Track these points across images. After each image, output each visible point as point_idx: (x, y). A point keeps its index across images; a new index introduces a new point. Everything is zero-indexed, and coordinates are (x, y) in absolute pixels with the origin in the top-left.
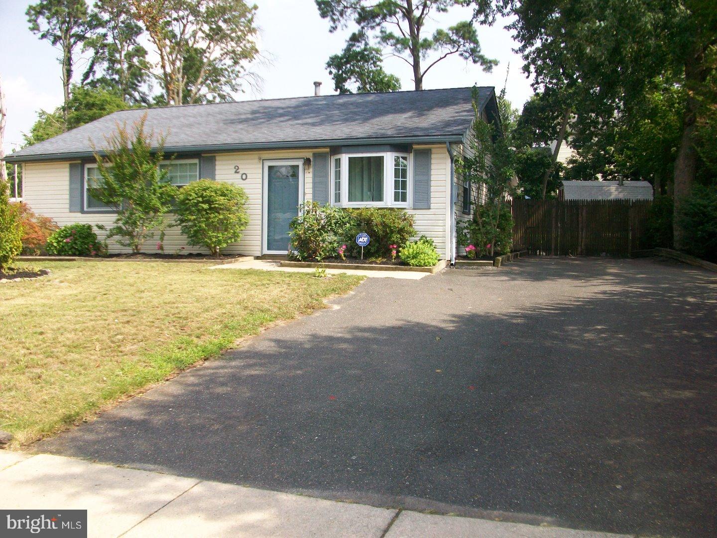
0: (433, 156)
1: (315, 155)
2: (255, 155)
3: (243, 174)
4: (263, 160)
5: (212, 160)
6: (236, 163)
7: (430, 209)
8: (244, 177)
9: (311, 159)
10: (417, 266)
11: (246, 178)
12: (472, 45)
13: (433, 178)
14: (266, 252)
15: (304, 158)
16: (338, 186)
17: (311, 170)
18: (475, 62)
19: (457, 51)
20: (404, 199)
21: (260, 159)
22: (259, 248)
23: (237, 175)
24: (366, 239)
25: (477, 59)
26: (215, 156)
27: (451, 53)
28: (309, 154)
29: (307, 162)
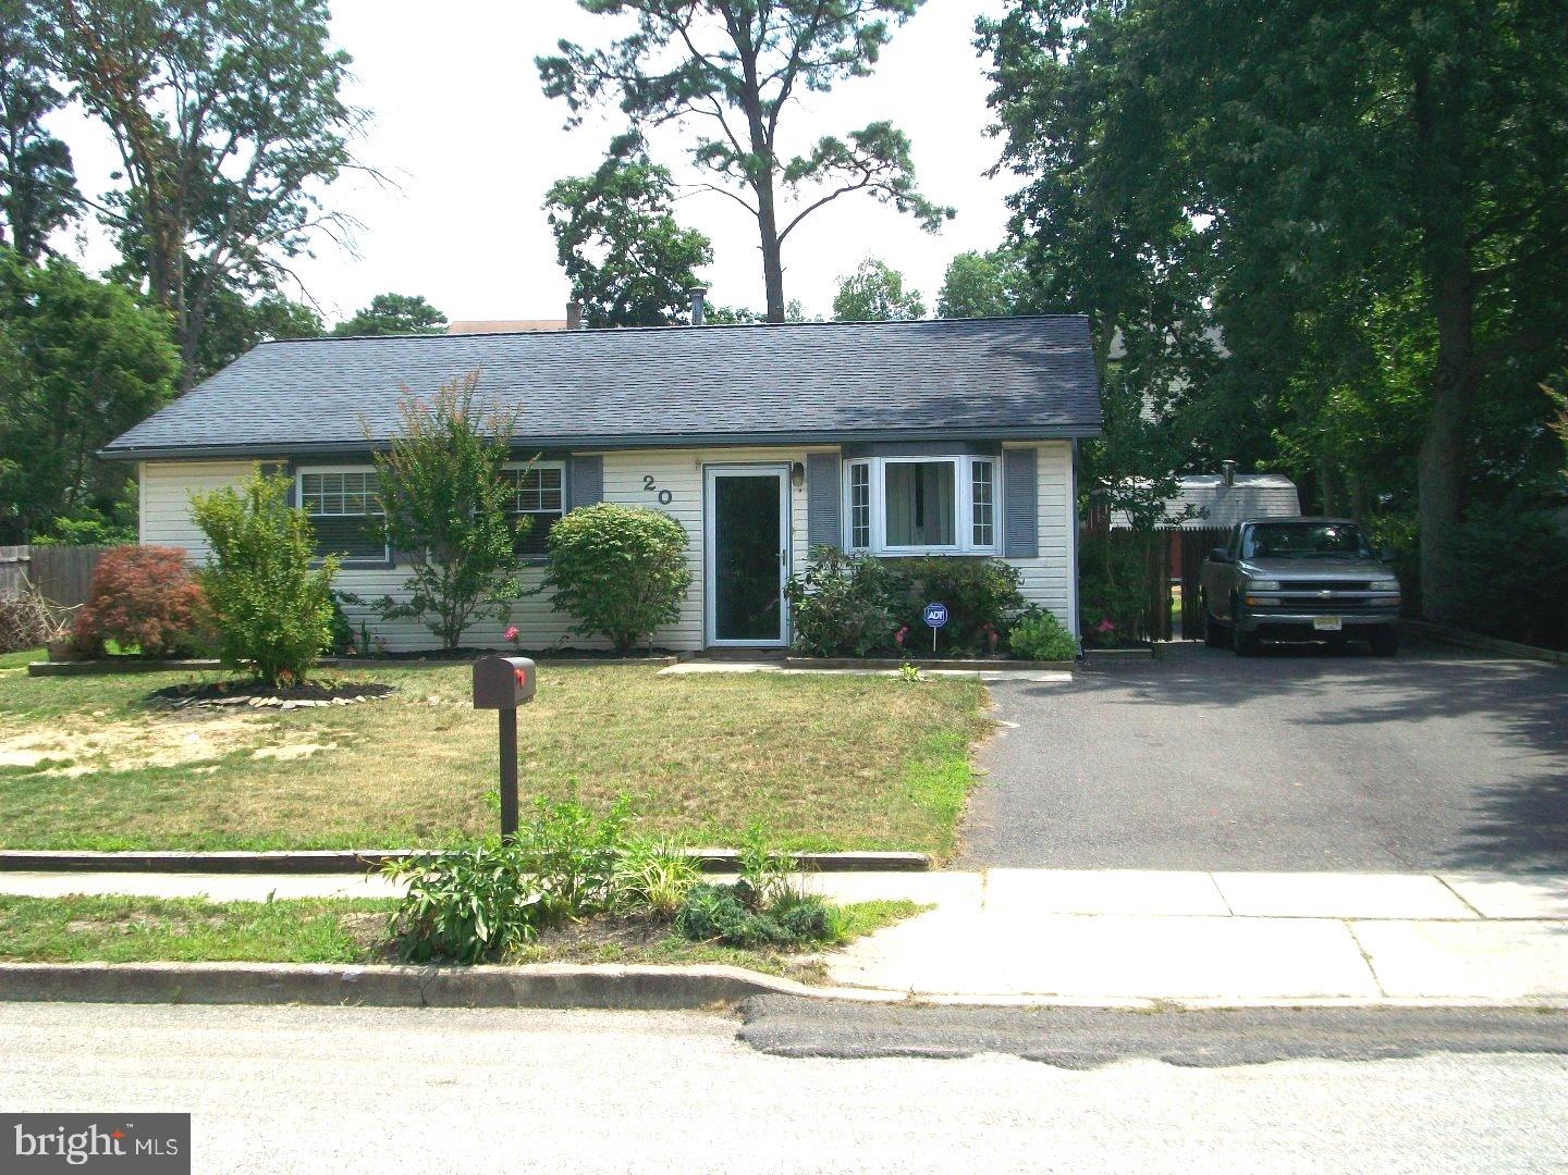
0: (1040, 461)
1: (810, 456)
2: (688, 456)
3: (662, 493)
4: (705, 465)
5: (595, 465)
6: (649, 470)
7: (1036, 555)
8: (666, 497)
9: (805, 465)
10: (1045, 659)
11: (668, 502)
12: (897, 173)
13: (1041, 500)
14: (714, 642)
15: (789, 463)
16: (862, 516)
17: (805, 486)
18: (902, 209)
19: (864, 184)
20: (988, 541)
21: (698, 463)
22: (699, 636)
23: (648, 493)
24: (940, 614)
25: (908, 204)
26: (601, 457)
27: (850, 188)
28: (799, 455)
29: (796, 471)
